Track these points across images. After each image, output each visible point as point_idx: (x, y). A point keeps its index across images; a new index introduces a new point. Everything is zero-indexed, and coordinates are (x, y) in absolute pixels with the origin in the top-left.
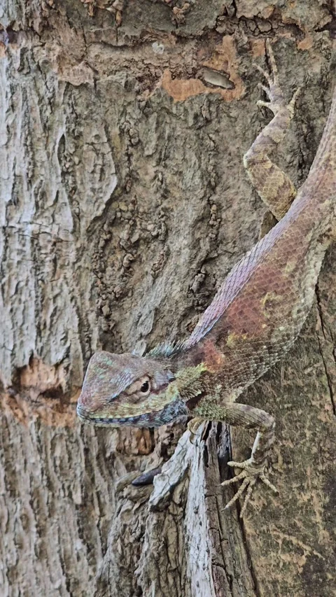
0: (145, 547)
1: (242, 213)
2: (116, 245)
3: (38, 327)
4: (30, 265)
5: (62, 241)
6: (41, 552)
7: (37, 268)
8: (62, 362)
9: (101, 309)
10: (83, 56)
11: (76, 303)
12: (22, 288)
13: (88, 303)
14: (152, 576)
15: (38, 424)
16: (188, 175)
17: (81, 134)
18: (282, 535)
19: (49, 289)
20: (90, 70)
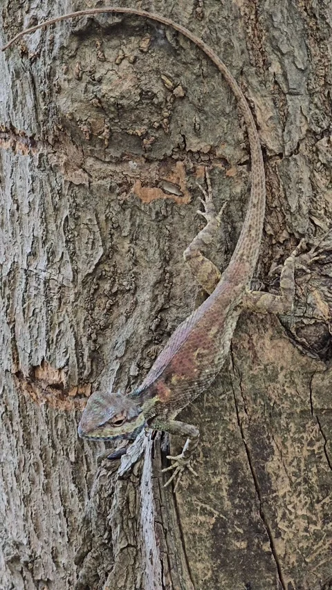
0: (114, 502)
1: (186, 280)
2: (102, 293)
3: (48, 342)
4: (43, 299)
5: (65, 286)
6: (47, 488)
7: (48, 302)
8: (63, 368)
9: (90, 335)
10: (82, 164)
11: (74, 329)
12: (37, 313)
13: (82, 330)
14: (118, 522)
15: (47, 406)
16: (151, 252)
17: (79, 217)
18: (200, 504)
19: (56, 318)
20: (86, 175)
